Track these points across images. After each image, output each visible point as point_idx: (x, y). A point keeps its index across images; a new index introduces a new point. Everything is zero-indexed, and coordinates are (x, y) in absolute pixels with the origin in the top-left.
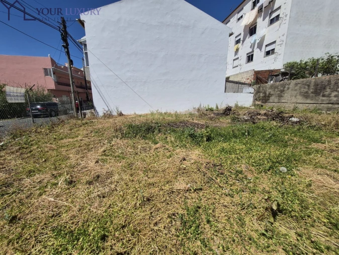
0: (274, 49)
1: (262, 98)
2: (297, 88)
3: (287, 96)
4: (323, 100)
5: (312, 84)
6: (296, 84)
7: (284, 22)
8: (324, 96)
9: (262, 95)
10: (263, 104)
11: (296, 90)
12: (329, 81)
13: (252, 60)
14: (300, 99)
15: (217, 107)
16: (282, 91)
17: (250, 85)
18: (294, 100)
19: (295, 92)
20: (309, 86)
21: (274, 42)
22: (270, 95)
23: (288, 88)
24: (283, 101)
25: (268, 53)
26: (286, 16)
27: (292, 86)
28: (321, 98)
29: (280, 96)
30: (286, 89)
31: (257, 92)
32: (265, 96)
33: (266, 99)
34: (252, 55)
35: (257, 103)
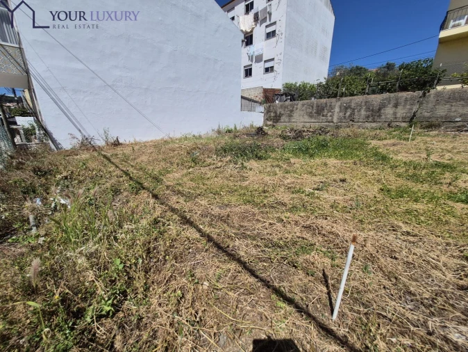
0: (273, 67)
1: (274, 118)
2: (304, 108)
3: (296, 115)
4: (322, 119)
5: (315, 105)
6: (303, 105)
7: (280, 40)
8: (323, 116)
9: (272, 114)
10: (275, 124)
11: (303, 110)
12: (326, 104)
13: (251, 74)
14: (307, 119)
15: (235, 128)
16: (292, 111)
17: (261, 104)
18: (302, 120)
19: (303, 112)
20: (312, 107)
21: (273, 59)
22: (281, 115)
23: (297, 109)
24: (293, 120)
25: (267, 70)
26: (282, 34)
27: (299, 106)
28: (322, 117)
29: (290, 116)
30: (295, 109)
31: (268, 111)
32: (276, 116)
33: (277, 119)
34: (251, 69)
35: (269, 123)
